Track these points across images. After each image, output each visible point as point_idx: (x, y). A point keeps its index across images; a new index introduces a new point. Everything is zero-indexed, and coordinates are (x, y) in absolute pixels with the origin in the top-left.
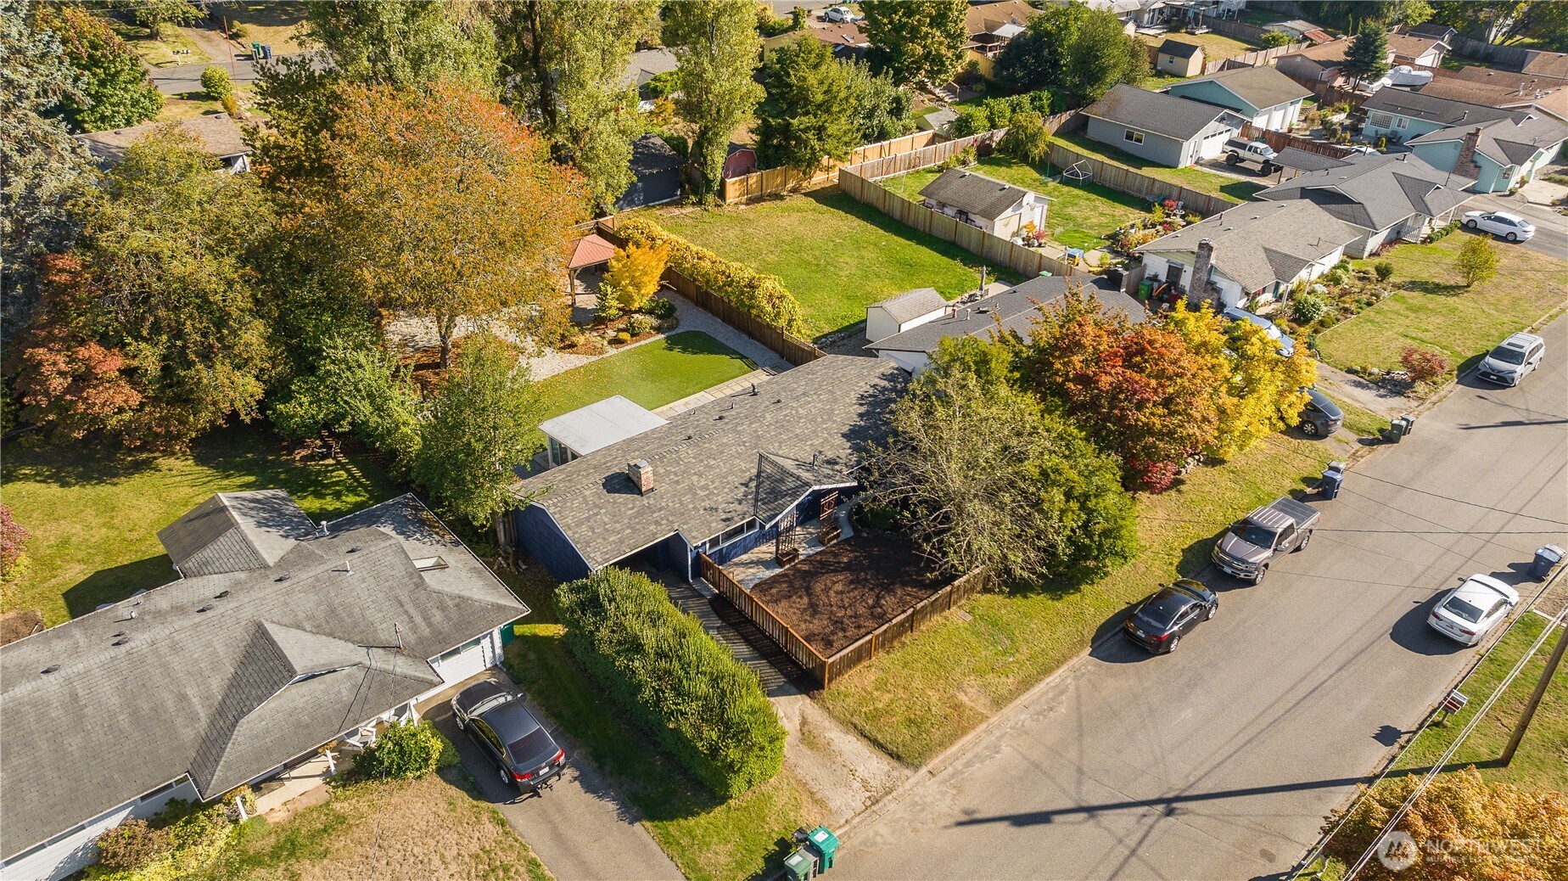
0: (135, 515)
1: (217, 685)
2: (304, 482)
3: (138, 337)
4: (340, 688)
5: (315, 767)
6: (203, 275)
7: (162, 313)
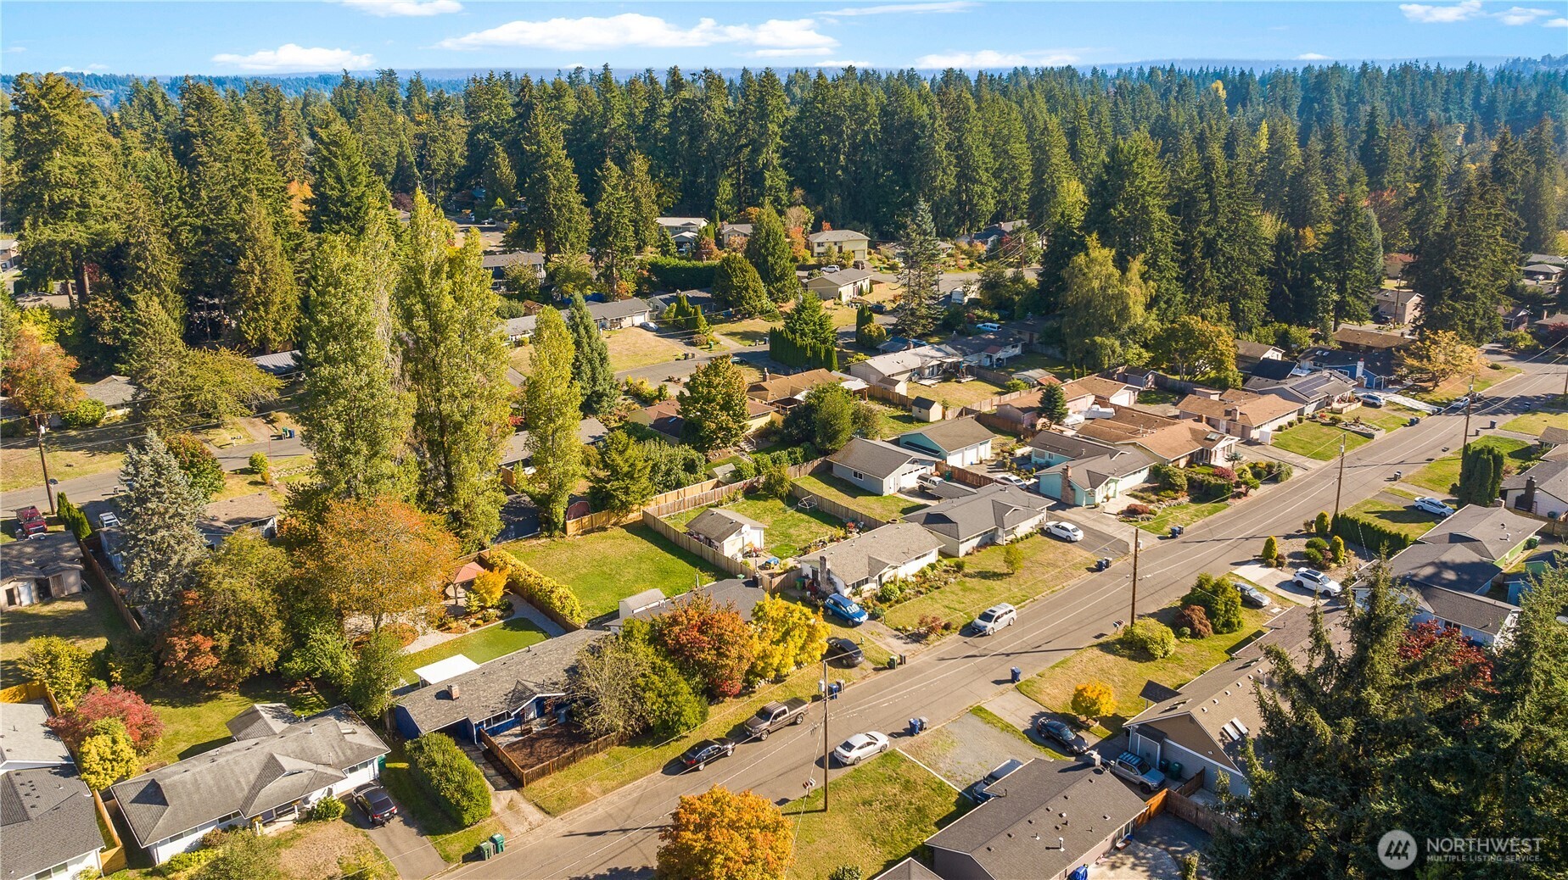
0: (210, 720)
1: (252, 778)
2: (296, 703)
3: (221, 630)
4: (303, 779)
5: (291, 817)
6: (254, 599)
7: (233, 618)
